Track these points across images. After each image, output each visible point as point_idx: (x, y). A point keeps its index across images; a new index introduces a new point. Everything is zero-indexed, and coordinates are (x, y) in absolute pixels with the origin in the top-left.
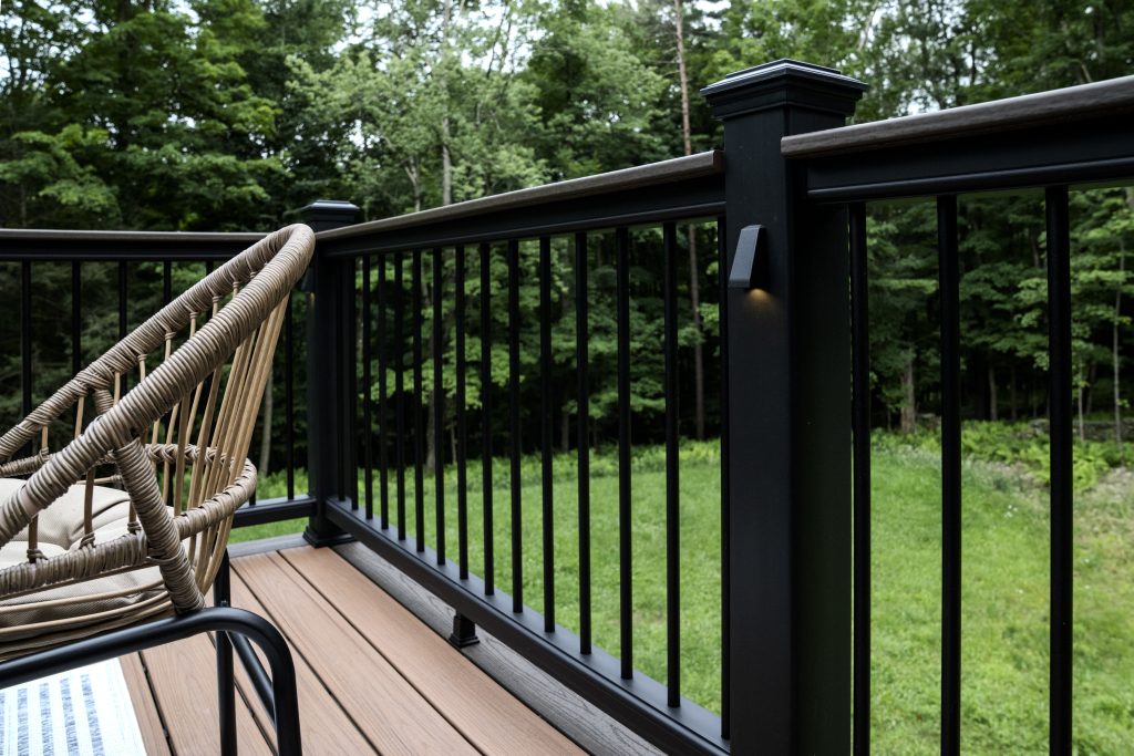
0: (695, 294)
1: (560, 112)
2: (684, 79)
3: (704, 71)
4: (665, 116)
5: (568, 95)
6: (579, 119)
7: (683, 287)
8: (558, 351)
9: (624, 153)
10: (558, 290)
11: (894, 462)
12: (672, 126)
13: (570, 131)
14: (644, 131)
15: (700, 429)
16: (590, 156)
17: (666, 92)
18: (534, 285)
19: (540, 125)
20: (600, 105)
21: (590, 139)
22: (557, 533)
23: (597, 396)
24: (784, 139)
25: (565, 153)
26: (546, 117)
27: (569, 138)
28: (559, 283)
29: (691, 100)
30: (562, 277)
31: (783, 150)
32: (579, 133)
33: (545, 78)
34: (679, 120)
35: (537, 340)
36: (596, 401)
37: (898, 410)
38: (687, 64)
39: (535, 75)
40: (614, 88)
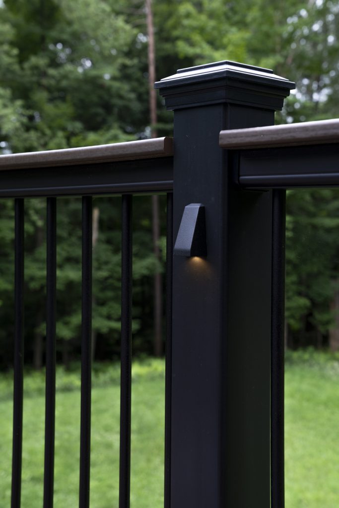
0: (156, 229)
1: (35, 53)
2: (151, 29)
3: (170, 23)
4: (133, 66)
5: (43, 39)
6: (54, 63)
7: (145, 223)
8: (32, 278)
9: (95, 98)
10: (33, 223)
11: (323, 377)
12: (139, 74)
13: (44, 74)
14: (114, 78)
15: (158, 347)
16: (63, 99)
17: (134, 41)
18: (10, 218)
19: (16, 67)
20: (74, 50)
21: (64, 83)
22: (25, 445)
23: (67, 319)
24: (222, 132)
25: (41, 96)
26: (22, 59)
27: (45, 81)
28: (35, 217)
29: (157, 50)
30: (37, 212)
31: (221, 142)
32: (53, 77)
33: (19, 18)
34: (145, 69)
35: (12, 267)
36: (66, 324)
37: (327, 331)
38: (155, 14)
39: (11, 16)
40: (86, 34)
